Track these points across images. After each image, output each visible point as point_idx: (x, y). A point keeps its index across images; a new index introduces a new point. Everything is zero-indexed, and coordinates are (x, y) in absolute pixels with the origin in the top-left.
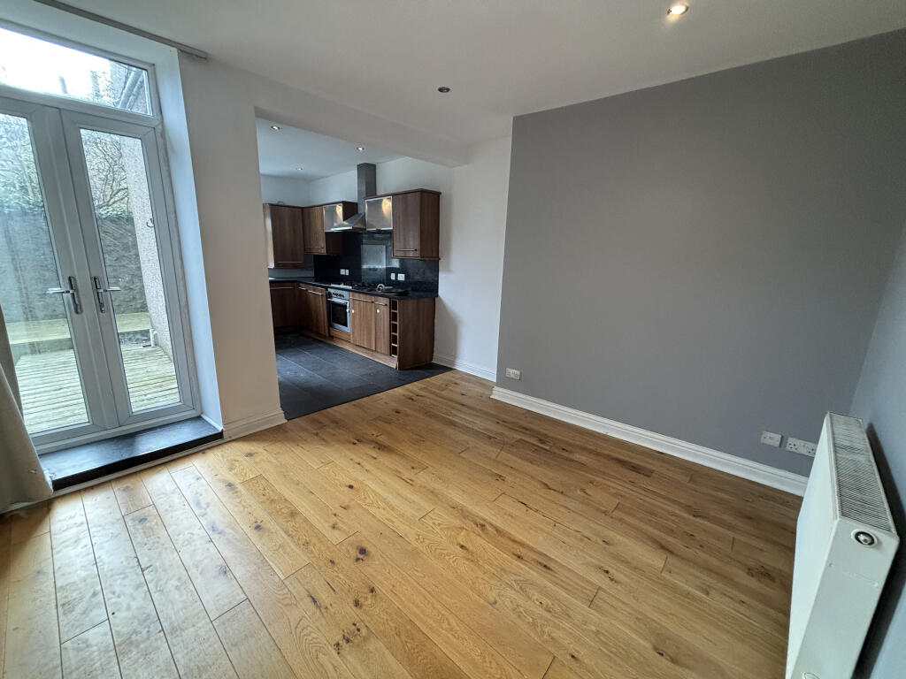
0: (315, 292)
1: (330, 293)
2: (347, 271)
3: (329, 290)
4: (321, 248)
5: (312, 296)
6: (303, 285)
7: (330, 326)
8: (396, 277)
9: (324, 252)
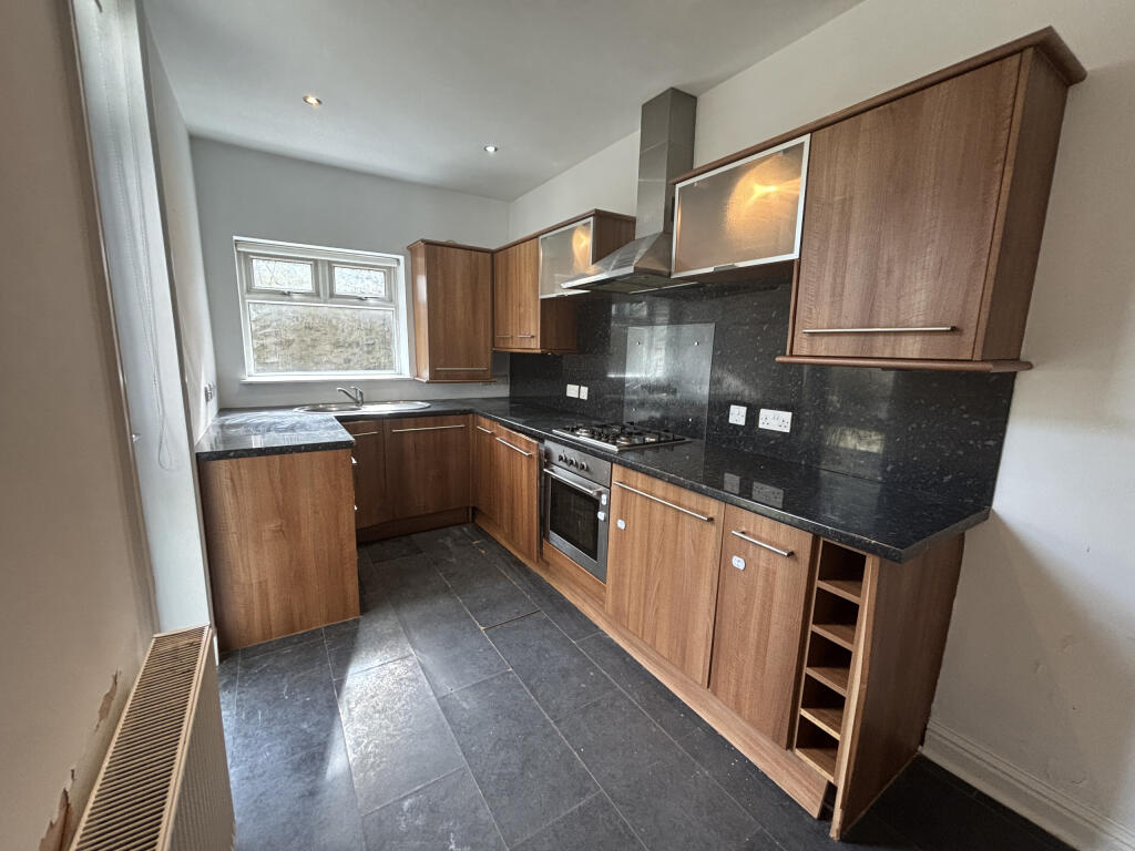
0: (514, 445)
1: (548, 454)
2: (584, 390)
3: (548, 444)
4: (527, 336)
5: (503, 451)
6: (486, 422)
7: (543, 536)
8: (752, 417)
9: (534, 346)
